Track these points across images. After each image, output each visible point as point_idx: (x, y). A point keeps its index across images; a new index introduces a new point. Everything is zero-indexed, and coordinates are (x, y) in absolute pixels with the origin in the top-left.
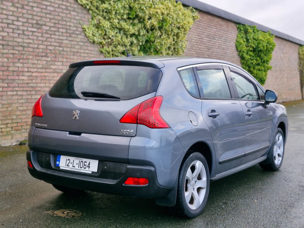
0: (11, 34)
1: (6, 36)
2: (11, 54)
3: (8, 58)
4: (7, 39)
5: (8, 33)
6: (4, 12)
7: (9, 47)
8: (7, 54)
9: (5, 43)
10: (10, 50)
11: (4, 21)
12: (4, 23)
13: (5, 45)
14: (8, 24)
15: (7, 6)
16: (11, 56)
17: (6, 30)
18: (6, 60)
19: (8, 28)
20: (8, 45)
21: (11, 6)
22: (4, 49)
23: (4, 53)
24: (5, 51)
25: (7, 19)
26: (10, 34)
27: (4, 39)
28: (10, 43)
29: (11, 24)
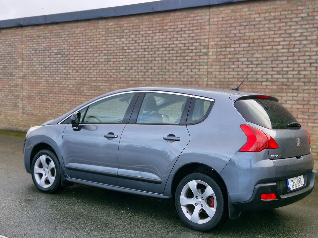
0: (314, 72)
1: (308, 75)
2: (313, 89)
3: (309, 93)
4: (309, 77)
5: (311, 71)
6: (307, 54)
7: (311, 84)
8: (308, 89)
9: (306, 80)
10: (312, 86)
11: (307, 61)
12: (307, 63)
13: (306, 82)
14: (311, 63)
15: (310, 48)
16: (313, 91)
17: (308, 69)
18: (307, 95)
19: (310, 66)
20: (310, 82)
21: (315, 47)
22: (305, 85)
23: (306, 89)
24: (306, 88)
25: (310, 59)
26: (312, 72)
27: (306, 77)
28: (312, 80)
29: (314, 63)
